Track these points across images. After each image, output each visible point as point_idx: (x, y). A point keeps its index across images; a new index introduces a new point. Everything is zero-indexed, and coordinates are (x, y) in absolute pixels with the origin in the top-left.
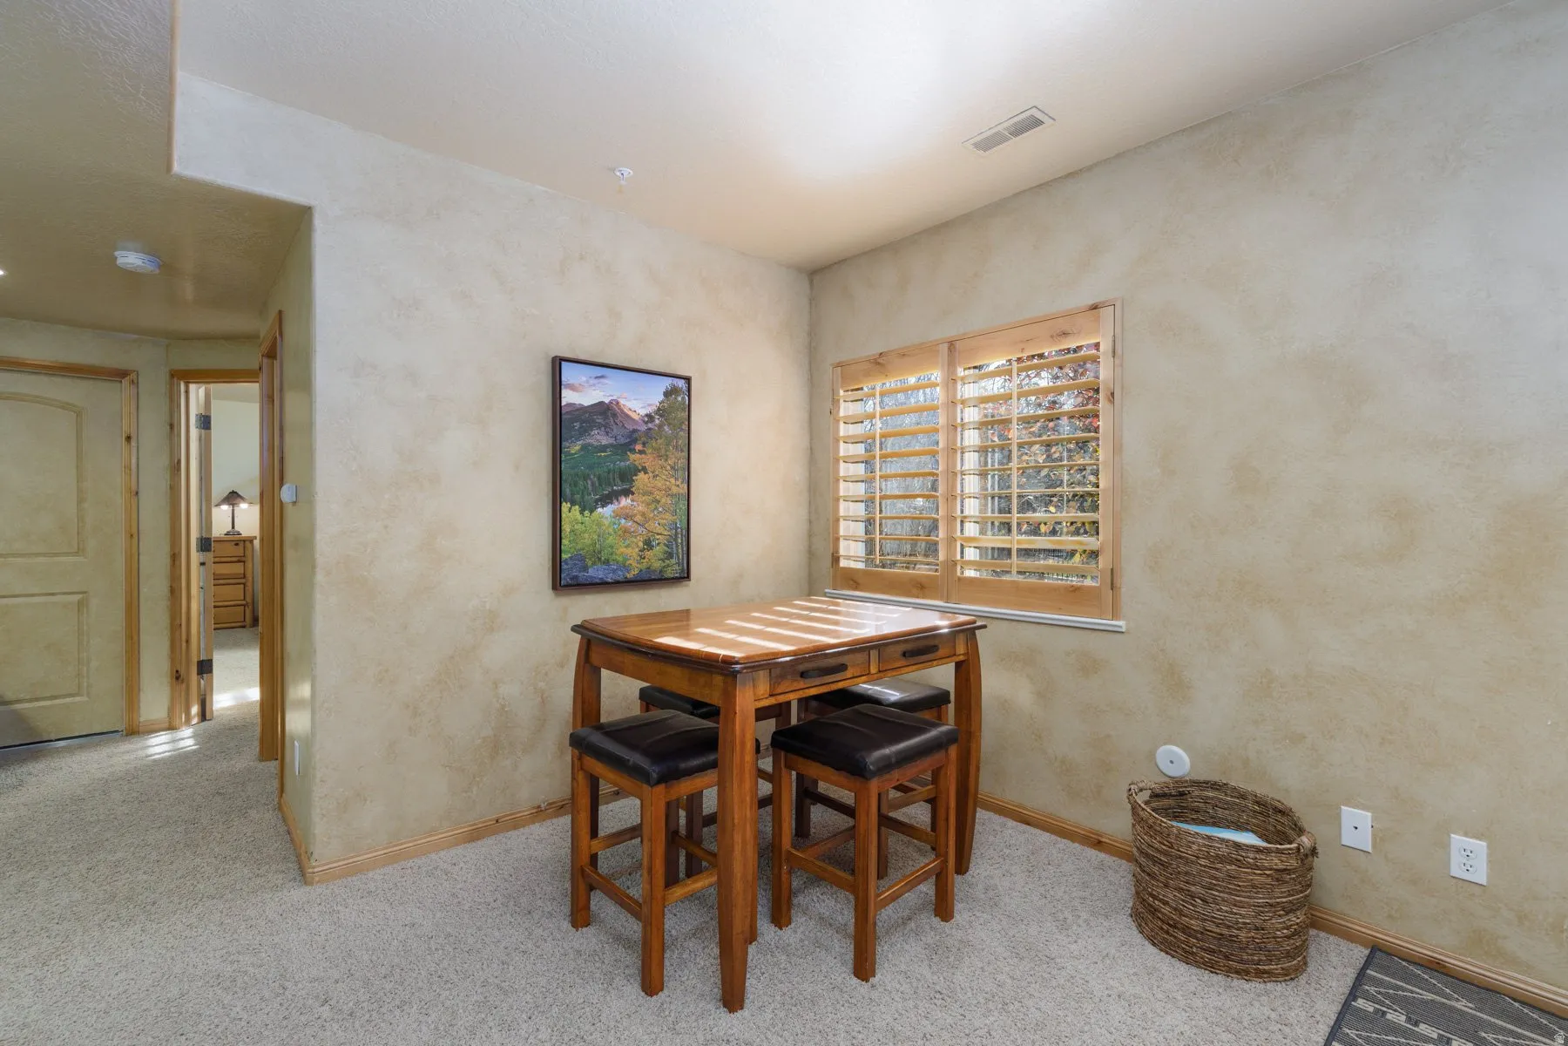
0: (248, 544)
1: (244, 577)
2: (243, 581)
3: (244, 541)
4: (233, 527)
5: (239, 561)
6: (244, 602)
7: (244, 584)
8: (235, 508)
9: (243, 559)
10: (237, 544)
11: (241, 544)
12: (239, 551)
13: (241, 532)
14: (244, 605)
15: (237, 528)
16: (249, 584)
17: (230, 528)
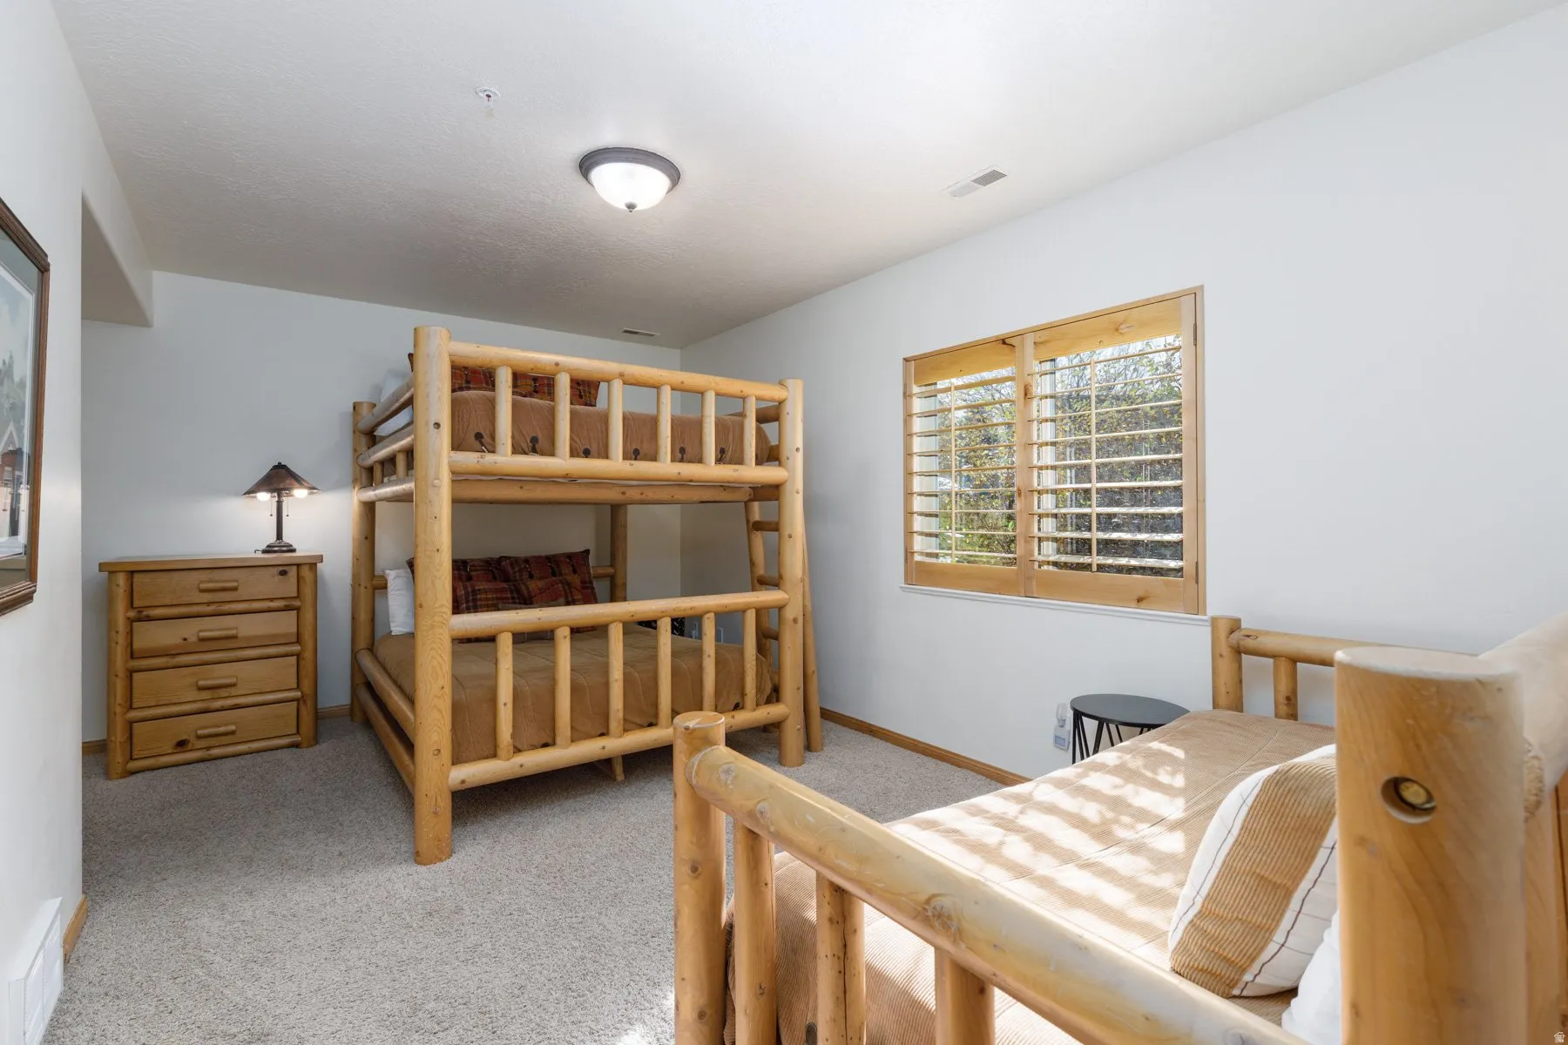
0: (306, 572)
1: (298, 641)
2: (296, 648)
3: (298, 565)
4: (279, 535)
5: (287, 609)
6: (298, 694)
7: (298, 655)
8: (285, 500)
9: (297, 603)
10: (283, 573)
11: (293, 571)
12: (289, 587)
13: (295, 546)
14: (297, 700)
15: (286, 538)
16: (308, 655)
17: (272, 539)
